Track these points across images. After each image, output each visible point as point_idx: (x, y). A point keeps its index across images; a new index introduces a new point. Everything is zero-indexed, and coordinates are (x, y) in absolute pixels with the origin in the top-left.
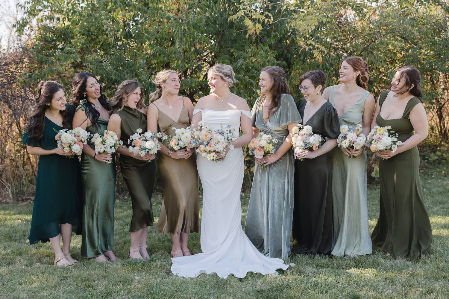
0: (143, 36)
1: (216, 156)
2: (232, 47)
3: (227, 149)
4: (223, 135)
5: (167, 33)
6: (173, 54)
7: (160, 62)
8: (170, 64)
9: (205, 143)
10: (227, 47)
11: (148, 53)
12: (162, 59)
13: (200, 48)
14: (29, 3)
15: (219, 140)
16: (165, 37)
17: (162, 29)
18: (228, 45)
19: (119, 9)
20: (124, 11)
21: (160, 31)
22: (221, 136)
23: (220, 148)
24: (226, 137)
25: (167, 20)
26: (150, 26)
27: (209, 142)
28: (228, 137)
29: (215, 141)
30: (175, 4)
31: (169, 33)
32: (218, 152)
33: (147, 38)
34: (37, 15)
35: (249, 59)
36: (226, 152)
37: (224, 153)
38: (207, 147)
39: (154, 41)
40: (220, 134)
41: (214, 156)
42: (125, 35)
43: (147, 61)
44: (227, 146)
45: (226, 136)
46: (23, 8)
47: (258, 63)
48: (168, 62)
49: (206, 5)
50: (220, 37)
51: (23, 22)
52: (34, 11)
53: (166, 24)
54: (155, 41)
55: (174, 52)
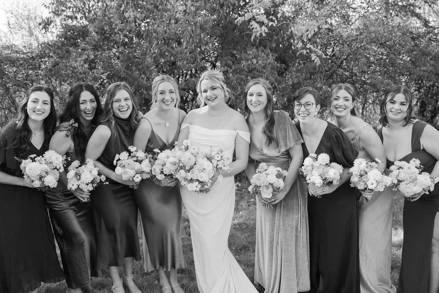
0: (152, 36)
1: (199, 186)
2: (235, 49)
3: (214, 179)
4: (211, 162)
5: (174, 34)
6: (179, 54)
7: (167, 61)
8: (176, 63)
9: (187, 168)
10: (229, 48)
11: (155, 52)
12: (168, 58)
13: (205, 49)
14: (53, 4)
15: (205, 167)
16: (172, 37)
17: (169, 29)
18: (230, 47)
19: (131, 9)
20: (135, 12)
21: (168, 31)
22: (209, 162)
23: (205, 177)
24: (215, 165)
25: (174, 21)
26: (158, 26)
27: (192, 168)
28: (217, 165)
29: (200, 168)
30: (182, 5)
31: (176, 33)
32: (202, 182)
33: (155, 39)
34: (61, 14)
35: (251, 61)
36: (212, 184)
37: (209, 185)
38: (189, 174)
39: (161, 41)
40: (208, 159)
41: (197, 187)
42: (136, 35)
43: (154, 59)
44: (213, 176)
45: (215, 162)
46: (48, 8)
47: (260, 65)
48: (174, 61)
49: (212, 7)
50: (223, 39)
51: (48, 21)
52: (58, 11)
53: (173, 25)
54: (163, 41)
55: (180, 52)
